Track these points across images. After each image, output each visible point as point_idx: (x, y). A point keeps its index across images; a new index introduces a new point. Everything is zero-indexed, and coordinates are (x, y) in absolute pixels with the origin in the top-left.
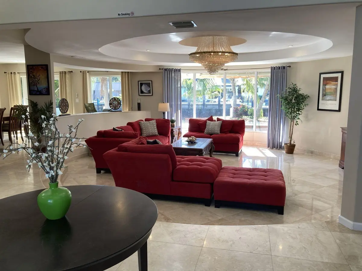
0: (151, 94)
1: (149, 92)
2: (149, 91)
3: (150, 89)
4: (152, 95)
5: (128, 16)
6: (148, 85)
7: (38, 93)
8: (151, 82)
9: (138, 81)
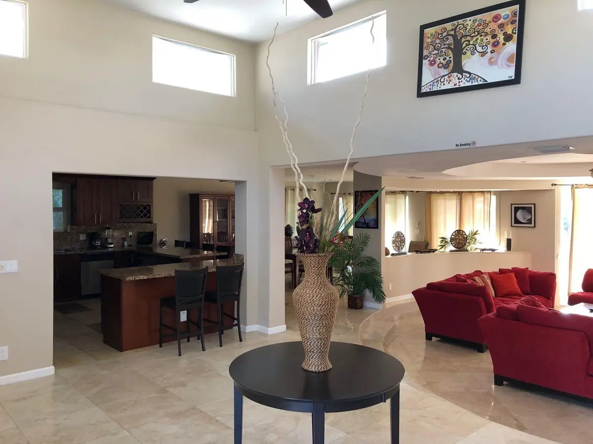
0: (533, 225)
1: (530, 221)
2: (528, 220)
3: (531, 217)
4: (535, 227)
5: (468, 147)
6: (528, 210)
7: (365, 226)
8: (533, 206)
9: (511, 204)
